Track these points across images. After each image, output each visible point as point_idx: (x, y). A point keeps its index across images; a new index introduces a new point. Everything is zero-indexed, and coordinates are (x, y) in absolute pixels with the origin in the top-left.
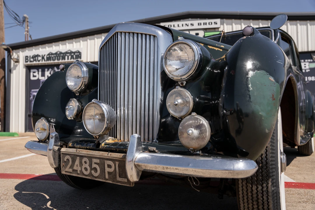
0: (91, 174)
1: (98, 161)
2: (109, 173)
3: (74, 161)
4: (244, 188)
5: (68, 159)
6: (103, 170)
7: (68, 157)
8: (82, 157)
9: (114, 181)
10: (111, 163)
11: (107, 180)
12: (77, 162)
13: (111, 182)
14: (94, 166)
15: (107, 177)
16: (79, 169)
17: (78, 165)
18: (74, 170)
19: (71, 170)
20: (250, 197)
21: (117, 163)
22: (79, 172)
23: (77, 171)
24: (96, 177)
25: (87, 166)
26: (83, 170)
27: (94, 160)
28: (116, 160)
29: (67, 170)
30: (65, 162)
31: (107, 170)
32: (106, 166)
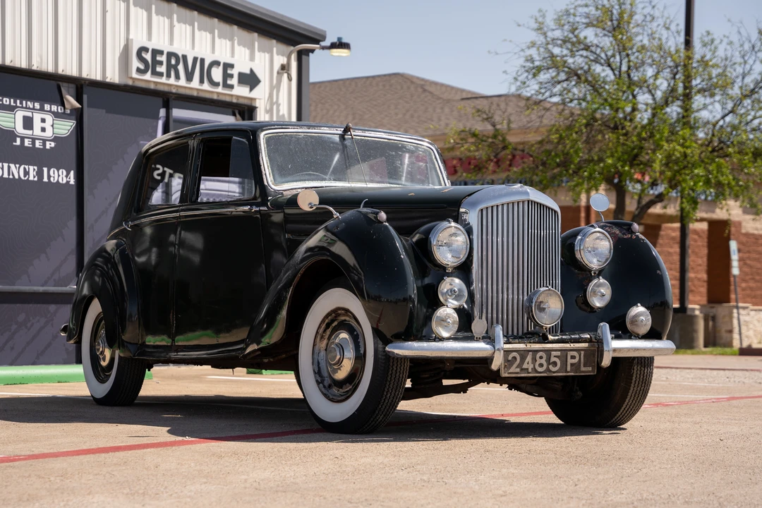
0: (548, 370)
1: (558, 353)
2: (572, 365)
3: (523, 358)
4: (638, 372)
5: (515, 358)
6: (564, 363)
7: (514, 354)
8: (536, 352)
9: (577, 373)
10: (575, 353)
11: (568, 372)
12: (529, 358)
13: (573, 374)
14: (553, 359)
15: (569, 369)
16: (530, 367)
17: (530, 362)
18: (522, 369)
19: (518, 370)
20: (641, 380)
21: (582, 352)
22: (530, 370)
23: (528, 369)
24: (554, 372)
25: (543, 361)
26: (537, 367)
27: (554, 353)
28: (582, 350)
29: (511, 371)
30: (509, 361)
31: (570, 361)
32: (569, 357)
